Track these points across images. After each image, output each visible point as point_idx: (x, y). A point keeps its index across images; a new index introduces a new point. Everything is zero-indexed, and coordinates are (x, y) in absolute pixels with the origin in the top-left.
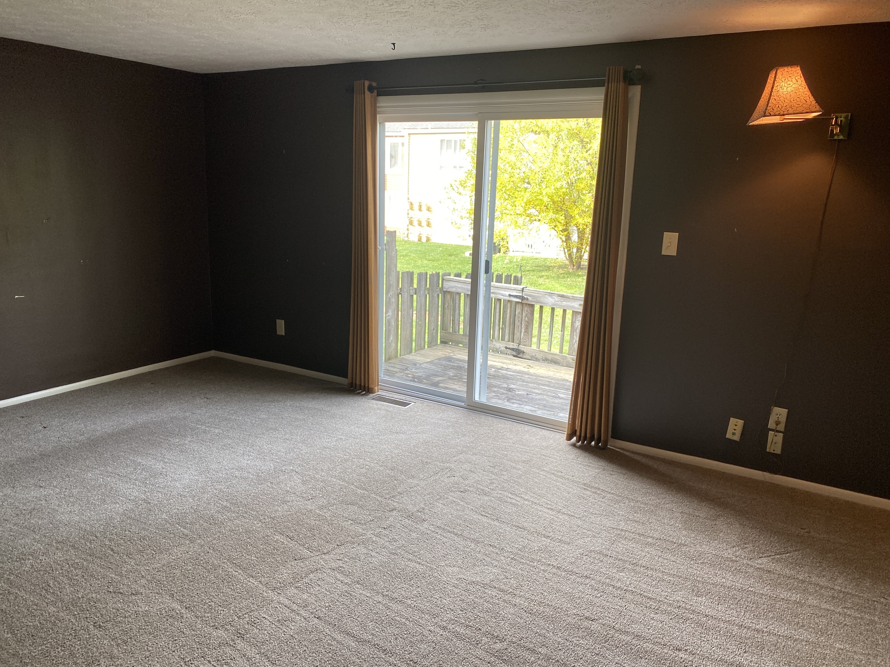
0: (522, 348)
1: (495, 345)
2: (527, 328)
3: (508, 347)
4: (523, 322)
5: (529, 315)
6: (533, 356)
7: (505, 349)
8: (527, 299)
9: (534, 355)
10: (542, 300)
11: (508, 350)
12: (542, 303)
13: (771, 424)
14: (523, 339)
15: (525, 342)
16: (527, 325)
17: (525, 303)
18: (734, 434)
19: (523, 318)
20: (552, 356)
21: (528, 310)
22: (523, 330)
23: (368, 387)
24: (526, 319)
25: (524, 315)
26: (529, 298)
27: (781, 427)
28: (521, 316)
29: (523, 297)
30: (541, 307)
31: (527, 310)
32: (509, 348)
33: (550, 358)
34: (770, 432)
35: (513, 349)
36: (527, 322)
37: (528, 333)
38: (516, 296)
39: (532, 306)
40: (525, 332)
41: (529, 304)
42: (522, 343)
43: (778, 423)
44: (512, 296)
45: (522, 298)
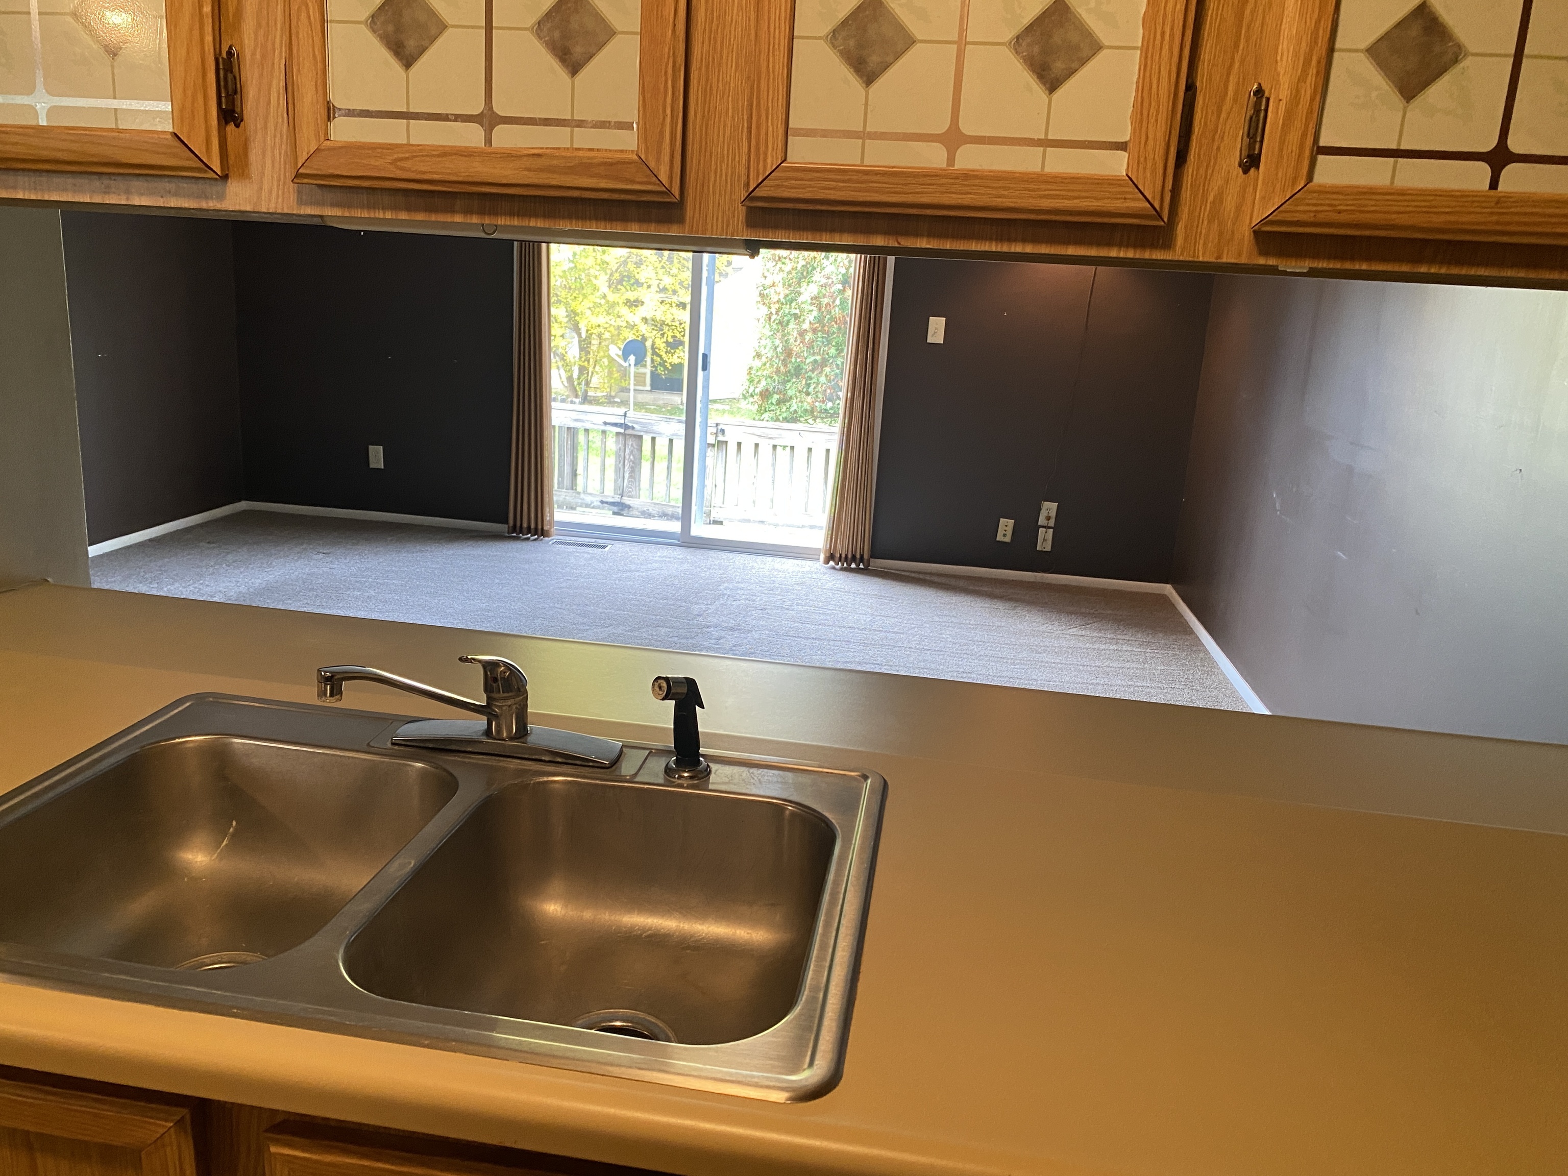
0: (626, 500)
1: (583, 499)
2: (633, 470)
3: (605, 500)
4: (626, 461)
5: (635, 452)
6: (644, 511)
7: (600, 504)
8: (633, 428)
9: (645, 509)
10: (655, 428)
11: (605, 505)
12: (655, 433)
13: (1042, 521)
14: (627, 487)
15: (630, 492)
16: (632, 467)
17: (629, 435)
18: (1005, 535)
19: (627, 457)
20: (674, 509)
21: (634, 445)
22: (627, 475)
23: (542, 529)
24: (632, 457)
25: (627, 452)
26: (635, 426)
27: (1052, 523)
28: (623, 454)
29: (626, 425)
30: (653, 439)
31: (632, 445)
32: (607, 503)
33: (670, 513)
34: (1041, 529)
35: (613, 504)
36: (633, 463)
37: (635, 479)
38: (615, 425)
39: (641, 437)
40: (631, 477)
41: (635, 436)
42: (625, 494)
43: (1048, 518)
44: (609, 424)
45: (626, 427)
